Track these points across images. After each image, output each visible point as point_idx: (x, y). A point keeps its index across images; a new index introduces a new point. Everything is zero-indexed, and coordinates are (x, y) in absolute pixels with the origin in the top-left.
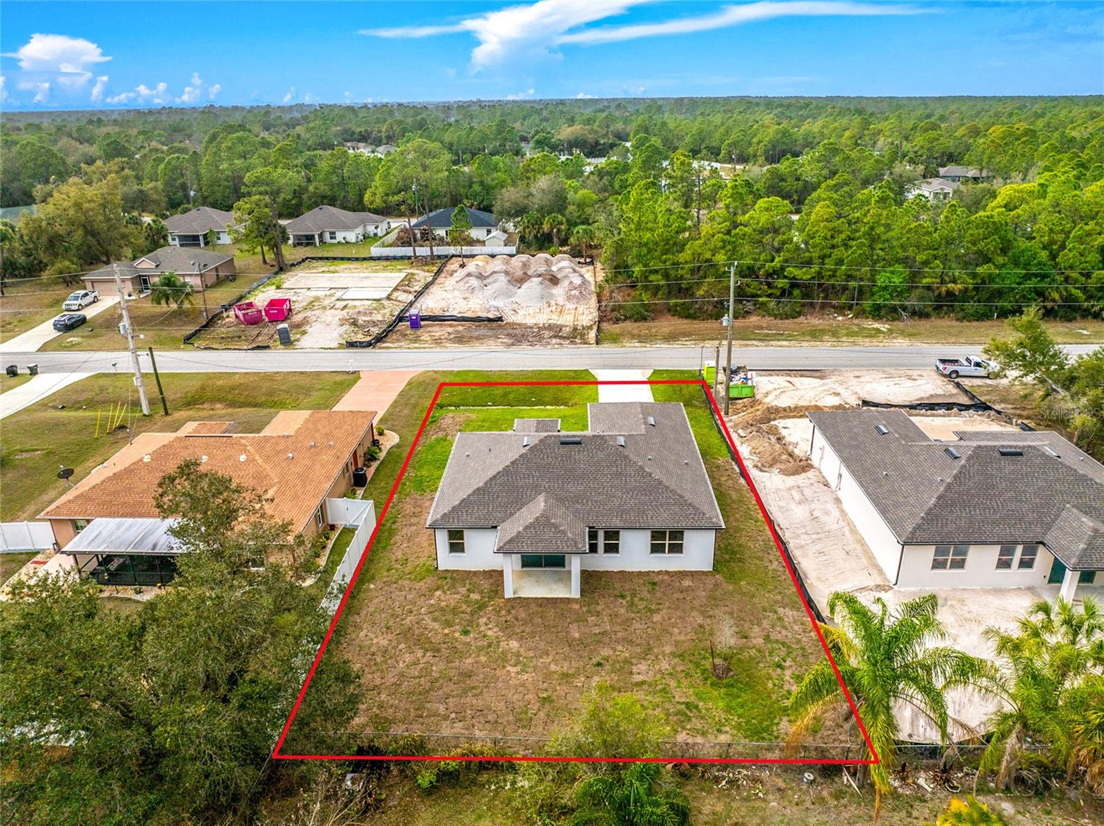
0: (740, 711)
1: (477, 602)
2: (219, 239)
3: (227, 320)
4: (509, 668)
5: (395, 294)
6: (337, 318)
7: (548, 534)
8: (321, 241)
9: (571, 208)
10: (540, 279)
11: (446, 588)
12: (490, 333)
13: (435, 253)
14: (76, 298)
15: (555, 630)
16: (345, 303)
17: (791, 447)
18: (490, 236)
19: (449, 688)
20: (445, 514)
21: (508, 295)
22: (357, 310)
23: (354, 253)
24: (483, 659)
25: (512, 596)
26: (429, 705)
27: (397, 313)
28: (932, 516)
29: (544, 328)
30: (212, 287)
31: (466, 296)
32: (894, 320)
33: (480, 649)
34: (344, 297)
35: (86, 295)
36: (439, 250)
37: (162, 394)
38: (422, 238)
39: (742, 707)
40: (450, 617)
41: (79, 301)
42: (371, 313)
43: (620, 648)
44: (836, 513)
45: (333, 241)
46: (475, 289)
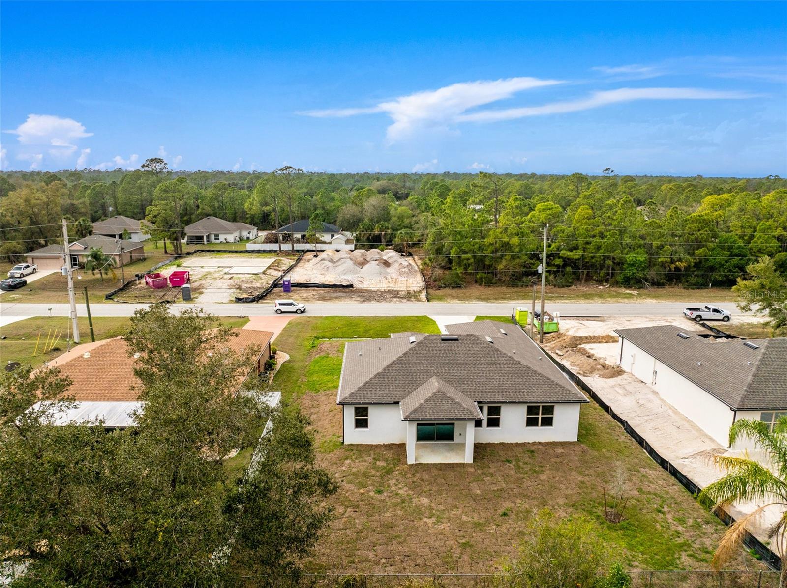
0: (642, 549)
1: (384, 468)
2: (130, 238)
3: (139, 286)
4: (425, 520)
5: (269, 271)
6: (226, 284)
7: (446, 406)
8: (208, 241)
9: (394, 219)
10: (377, 262)
11: (354, 457)
12: (345, 295)
13: (295, 249)
14: (19, 268)
15: (458, 488)
16: (231, 276)
17: (601, 360)
18: (334, 238)
19: (374, 538)
20: (353, 393)
21: (354, 272)
22: (241, 280)
23: (233, 248)
24: (399, 513)
25: (414, 462)
26: (359, 553)
27: (271, 283)
28: (752, 389)
29: (385, 292)
30: (126, 265)
31: (323, 272)
32: (640, 288)
33: (396, 505)
34: (230, 272)
35: (28, 266)
36: (298, 246)
37: (91, 325)
38: (284, 239)
39: (642, 545)
40: (363, 480)
41: (22, 271)
42: (252, 282)
43: (519, 501)
44: (657, 402)
45: (217, 241)
46: (330, 268)
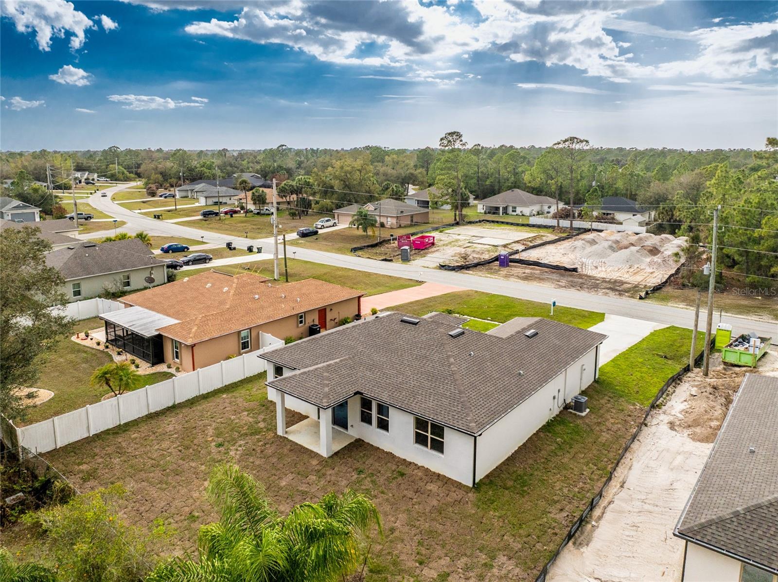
5: (513, 244)
6: (455, 252)
12: (557, 278)
14: (323, 222)
16: (472, 245)
18: (631, 219)
22: (474, 250)
23: (520, 221)
25: (282, 435)
33: (211, 461)
34: (476, 242)
35: (329, 220)
37: (286, 267)
42: (483, 253)
45: (514, 213)
46: (577, 249)
